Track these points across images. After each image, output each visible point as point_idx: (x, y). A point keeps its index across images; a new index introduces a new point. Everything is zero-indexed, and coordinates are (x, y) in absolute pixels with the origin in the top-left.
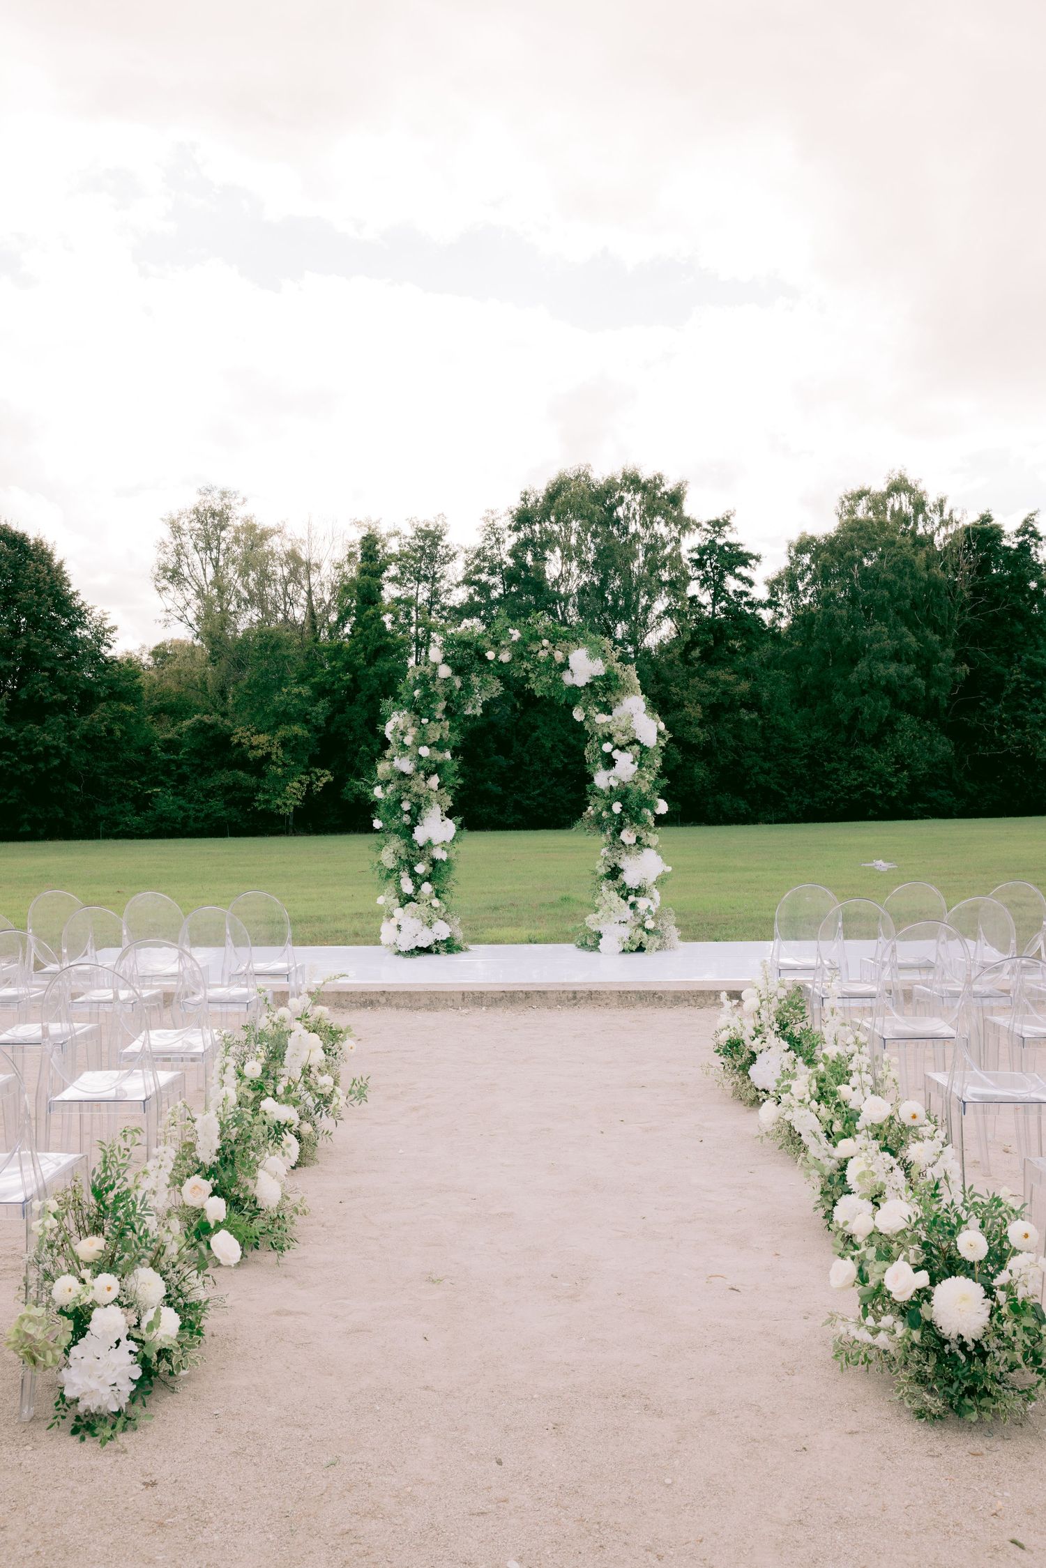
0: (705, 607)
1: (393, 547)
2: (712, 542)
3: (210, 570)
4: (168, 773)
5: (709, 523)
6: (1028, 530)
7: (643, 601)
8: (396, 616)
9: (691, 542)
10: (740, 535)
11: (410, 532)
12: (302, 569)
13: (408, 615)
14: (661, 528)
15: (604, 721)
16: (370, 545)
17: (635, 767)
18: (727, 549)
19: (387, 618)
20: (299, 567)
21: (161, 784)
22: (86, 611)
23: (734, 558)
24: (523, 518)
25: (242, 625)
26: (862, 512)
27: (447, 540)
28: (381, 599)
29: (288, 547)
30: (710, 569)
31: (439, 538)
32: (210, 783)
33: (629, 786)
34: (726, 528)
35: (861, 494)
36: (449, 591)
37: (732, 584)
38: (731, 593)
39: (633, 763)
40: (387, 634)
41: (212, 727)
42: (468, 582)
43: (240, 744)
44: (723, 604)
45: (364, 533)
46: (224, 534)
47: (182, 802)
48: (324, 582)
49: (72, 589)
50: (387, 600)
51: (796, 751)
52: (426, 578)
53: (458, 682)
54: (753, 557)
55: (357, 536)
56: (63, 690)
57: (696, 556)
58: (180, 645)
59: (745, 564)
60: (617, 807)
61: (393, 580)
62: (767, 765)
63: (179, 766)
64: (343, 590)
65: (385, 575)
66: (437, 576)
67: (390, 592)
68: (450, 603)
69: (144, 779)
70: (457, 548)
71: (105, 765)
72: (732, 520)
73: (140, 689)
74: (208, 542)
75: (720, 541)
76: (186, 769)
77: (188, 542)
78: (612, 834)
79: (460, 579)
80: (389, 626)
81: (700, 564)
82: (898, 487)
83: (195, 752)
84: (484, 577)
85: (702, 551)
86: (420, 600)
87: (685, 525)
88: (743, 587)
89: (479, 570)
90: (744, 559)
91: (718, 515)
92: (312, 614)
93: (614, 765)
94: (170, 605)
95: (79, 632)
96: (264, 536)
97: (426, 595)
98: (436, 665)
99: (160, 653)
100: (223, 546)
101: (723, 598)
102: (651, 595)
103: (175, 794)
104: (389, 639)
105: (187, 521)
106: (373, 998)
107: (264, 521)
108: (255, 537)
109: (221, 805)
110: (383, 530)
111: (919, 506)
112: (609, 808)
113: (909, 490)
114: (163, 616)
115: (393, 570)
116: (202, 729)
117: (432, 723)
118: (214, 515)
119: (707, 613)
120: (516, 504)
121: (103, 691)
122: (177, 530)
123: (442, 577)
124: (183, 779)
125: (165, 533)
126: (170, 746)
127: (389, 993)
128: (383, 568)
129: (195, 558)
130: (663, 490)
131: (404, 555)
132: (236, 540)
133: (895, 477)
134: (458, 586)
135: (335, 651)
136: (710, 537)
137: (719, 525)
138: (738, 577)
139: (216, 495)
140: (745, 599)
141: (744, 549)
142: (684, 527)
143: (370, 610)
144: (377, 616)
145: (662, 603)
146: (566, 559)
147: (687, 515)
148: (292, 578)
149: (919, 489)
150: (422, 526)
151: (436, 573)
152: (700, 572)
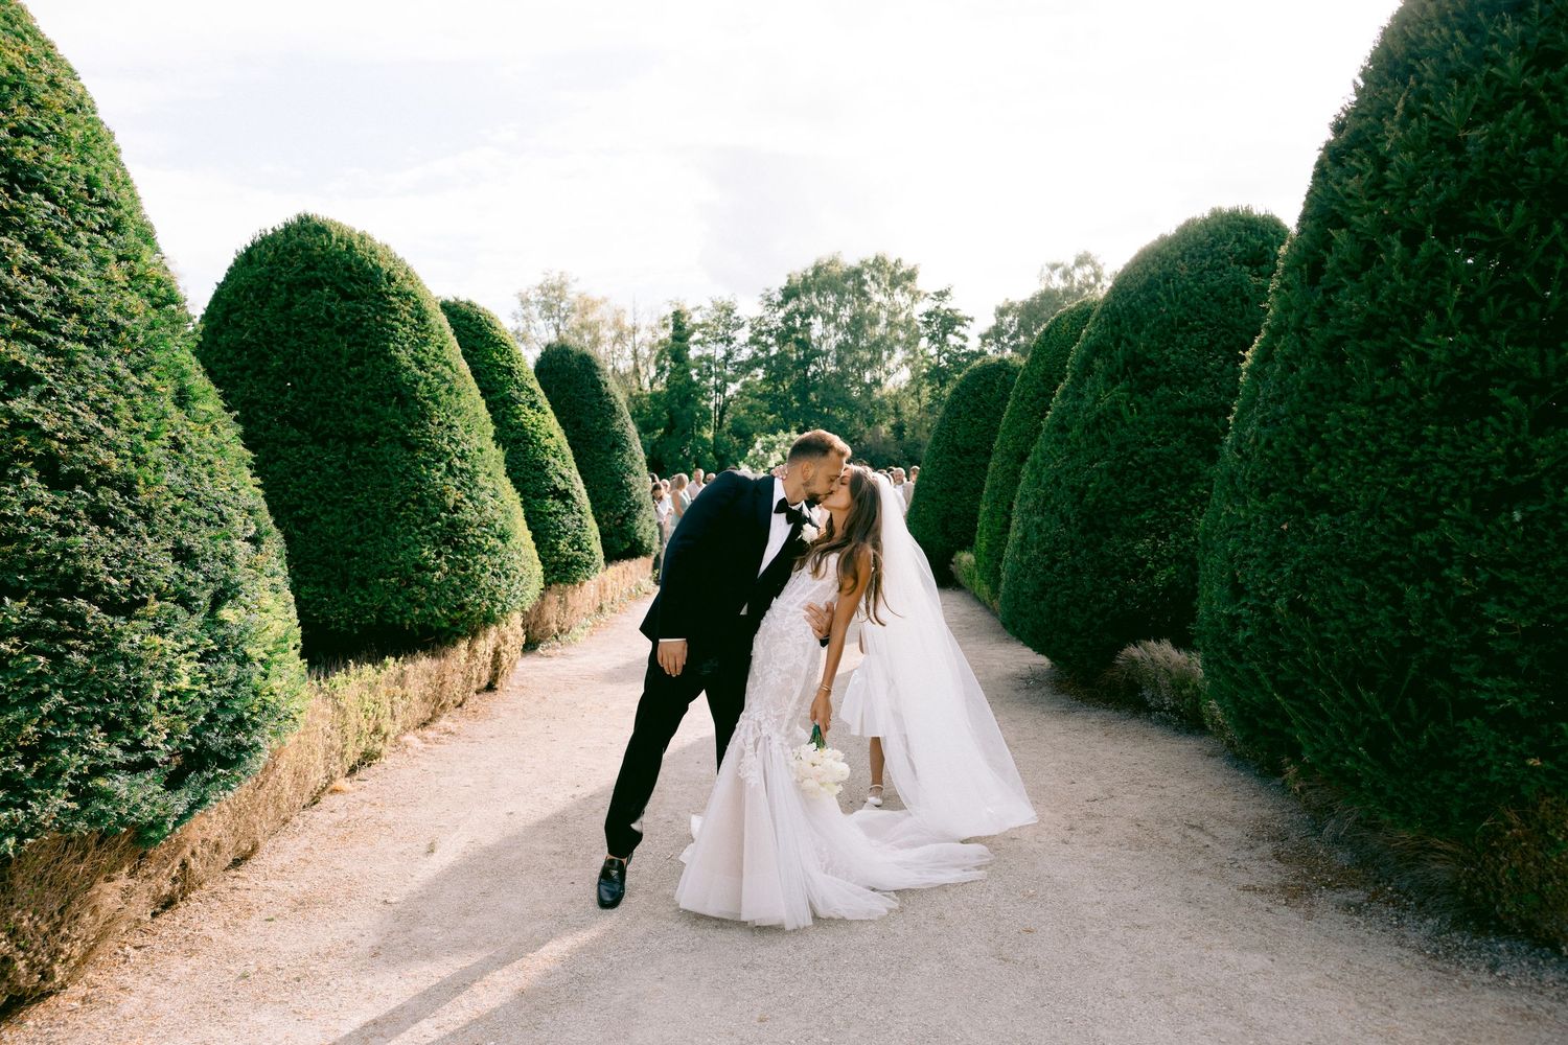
0: (932, 358)
1: (697, 319)
2: (938, 307)
5: (934, 294)
7: (885, 354)
8: (700, 371)
9: (925, 306)
10: (956, 303)
11: (708, 305)
12: (628, 334)
13: (709, 368)
14: (901, 299)
16: (678, 315)
18: (948, 313)
19: (694, 372)
20: (624, 330)
23: (954, 321)
24: (790, 293)
26: (1058, 283)
27: (738, 312)
28: (689, 358)
29: (614, 315)
30: (935, 329)
31: (732, 311)
34: (947, 297)
35: (1054, 267)
36: (739, 350)
37: (952, 340)
38: (952, 347)
40: (694, 384)
42: (753, 342)
44: (946, 355)
45: (675, 308)
46: (563, 305)
48: (645, 344)
50: (693, 359)
52: (722, 340)
54: (967, 319)
55: (670, 312)
57: (925, 319)
59: (963, 325)
61: (695, 343)
64: (660, 352)
65: (691, 339)
66: (731, 339)
67: (694, 352)
68: (739, 359)
70: (744, 318)
72: (952, 292)
74: (549, 310)
75: (944, 307)
77: (535, 311)
79: (748, 340)
80: (695, 378)
81: (928, 324)
82: (1081, 261)
84: (763, 338)
85: (929, 315)
86: (717, 358)
88: (961, 342)
89: (761, 333)
90: (959, 321)
91: (943, 288)
92: (635, 368)
96: (595, 305)
97: (723, 353)
100: (563, 314)
101: (946, 351)
102: (892, 350)
104: (696, 388)
105: (534, 295)
107: (596, 294)
108: (587, 306)
110: (688, 307)
111: (1098, 277)
113: (1093, 264)
115: (697, 336)
118: (554, 289)
119: (934, 361)
120: (783, 283)
123: (734, 340)
128: (691, 333)
130: (902, 270)
131: (706, 324)
132: (573, 309)
133: (1081, 253)
134: (745, 346)
135: (655, 397)
136: (937, 303)
137: (942, 295)
138: (956, 334)
139: (557, 275)
140: (963, 351)
141: (959, 313)
142: (915, 296)
143: (682, 368)
144: (686, 371)
145: (900, 354)
146: (826, 324)
147: (918, 289)
148: (620, 338)
149: (1099, 262)
150: (718, 302)
151: (730, 337)
152: (928, 331)
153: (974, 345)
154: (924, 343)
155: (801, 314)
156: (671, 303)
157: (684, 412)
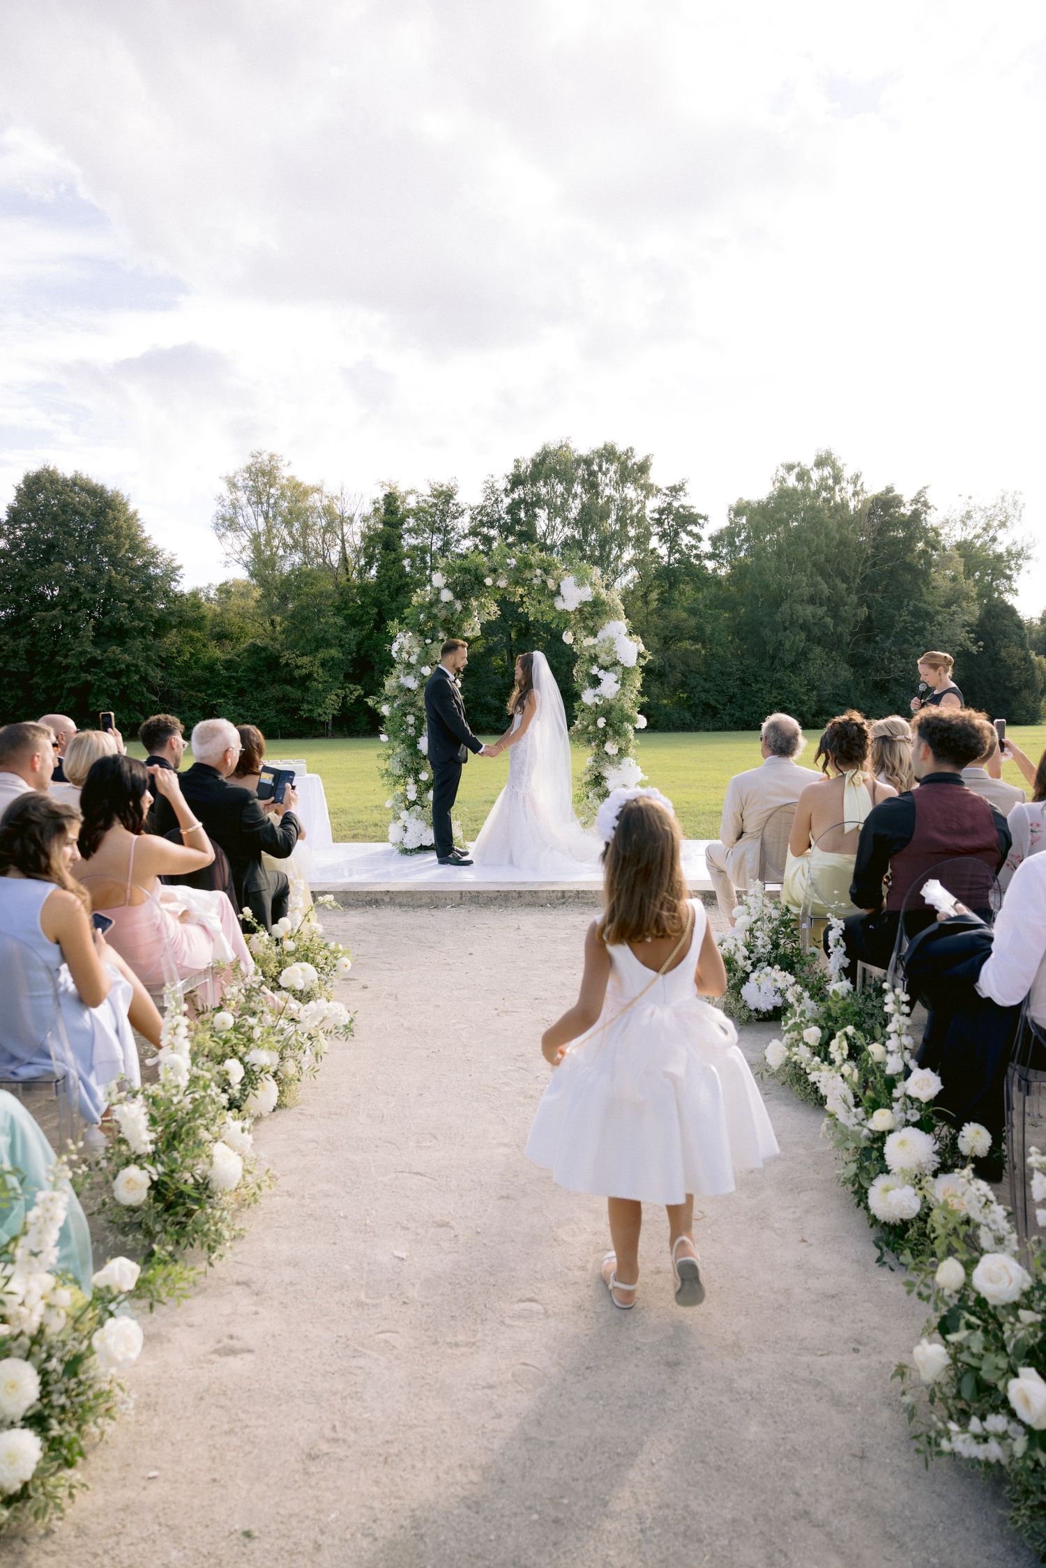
0: (662, 558)
1: (412, 502)
2: (670, 504)
3: (261, 520)
4: (228, 687)
5: (668, 489)
6: (920, 500)
7: (615, 551)
8: (413, 561)
9: (653, 503)
10: (692, 500)
11: (427, 491)
12: (337, 521)
13: (423, 559)
14: (630, 492)
15: (590, 643)
16: (390, 499)
17: (618, 686)
18: (681, 510)
19: (406, 562)
20: (334, 522)
21: (224, 696)
22: (158, 553)
23: (687, 519)
24: (516, 481)
25: (287, 568)
26: (792, 481)
27: (458, 498)
28: (402, 547)
29: (326, 502)
30: (667, 527)
31: (451, 497)
32: (263, 696)
33: (613, 702)
34: (682, 493)
35: (790, 468)
36: (458, 541)
37: (685, 539)
38: (683, 547)
39: (617, 682)
40: (407, 575)
41: (264, 649)
42: (474, 533)
43: (287, 665)
44: (677, 555)
45: (387, 490)
46: (272, 491)
47: (242, 711)
48: (354, 534)
49: (145, 535)
50: (405, 549)
51: (730, 674)
52: (439, 530)
53: (458, 606)
54: (702, 517)
55: (381, 496)
56: (140, 620)
57: (656, 516)
58: (236, 583)
59: (696, 523)
60: (601, 722)
61: (409, 531)
62: (707, 685)
63: (238, 680)
64: (370, 539)
65: (405, 526)
66: (449, 528)
67: (409, 541)
68: (459, 551)
69: (209, 692)
70: (464, 506)
71: (177, 680)
72: (686, 486)
73: (203, 618)
74: (258, 496)
75: (676, 504)
76: (244, 684)
77: (243, 496)
78: (598, 746)
79: (467, 531)
80: (408, 569)
81: (659, 522)
82: (820, 463)
83: (251, 669)
84: (485, 530)
85: (661, 512)
86: (434, 548)
87: (649, 490)
88: (693, 542)
89: (482, 524)
90: (692, 518)
91: (675, 481)
92: (344, 559)
93: (599, 684)
94: (229, 550)
95: (152, 571)
96: (306, 493)
97: (440, 544)
98: (438, 590)
99: (224, 590)
100: (272, 501)
101: (677, 551)
102: (621, 547)
103: (235, 704)
104: (408, 580)
105: (241, 479)
106: (378, 897)
107: (307, 480)
108: (299, 492)
109: (273, 713)
110: (402, 489)
111: (837, 479)
112: (595, 723)
113: (831, 464)
114: (224, 558)
115: (411, 522)
116: (255, 650)
118: (264, 474)
119: (664, 562)
120: (510, 469)
121: (174, 620)
122: (233, 485)
123: (453, 529)
124: (242, 692)
125: (223, 489)
126: (229, 665)
127: (393, 892)
128: (402, 522)
129: (249, 510)
130: (633, 461)
131: (421, 510)
132: (283, 495)
133: (821, 455)
134: (465, 537)
135: (364, 589)
136: (668, 500)
137: (675, 490)
138: (690, 533)
139: (266, 457)
140: (694, 552)
141: (694, 511)
142: (648, 492)
143: (392, 556)
144: (398, 560)
145: (629, 554)
146: (552, 516)
147: (651, 481)
148: (329, 528)
149: (839, 464)
150: (436, 486)
151: (447, 526)
152: (660, 529)
153: (707, 546)
154: (654, 542)
155: (526, 504)
156: (383, 485)
157: (394, 605)
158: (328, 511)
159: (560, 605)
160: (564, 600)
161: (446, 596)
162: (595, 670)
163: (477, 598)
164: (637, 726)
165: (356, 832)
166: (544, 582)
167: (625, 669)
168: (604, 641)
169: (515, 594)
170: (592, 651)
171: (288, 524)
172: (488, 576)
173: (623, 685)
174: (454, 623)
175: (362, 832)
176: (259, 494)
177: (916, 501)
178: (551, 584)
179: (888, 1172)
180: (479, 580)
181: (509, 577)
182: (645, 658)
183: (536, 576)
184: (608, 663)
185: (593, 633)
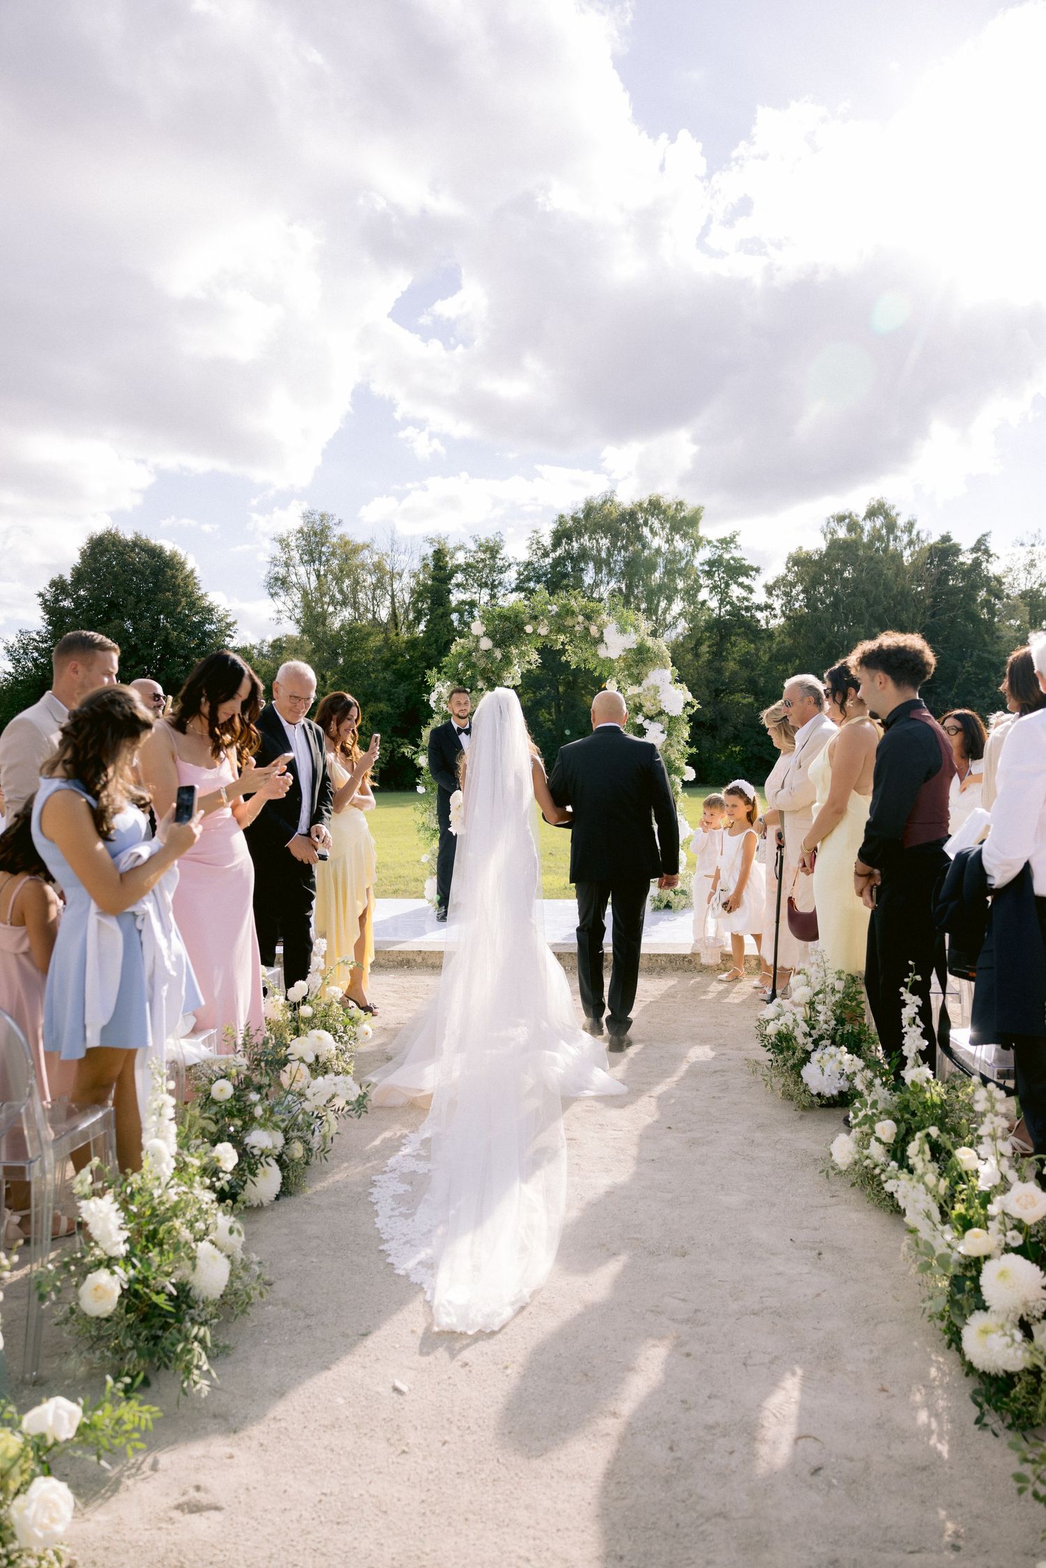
0: (713, 610)
1: (460, 558)
2: (720, 556)
3: (313, 578)
5: (718, 541)
6: (980, 547)
7: (663, 604)
8: (462, 615)
9: (704, 554)
10: (745, 552)
11: (473, 547)
12: (387, 578)
13: (472, 613)
14: (679, 544)
15: (635, 693)
16: (439, 555)
17: (664, 737)
18: (732, 562)
19: (455, 616)
20: (384, 577)
22: (213, 609)
23: (737, 570)
24: (562, 536)
25: (337, 625)
26: (842, 533)
27: (503, 553)
28: (449, 602)
29: (376, 558)
30: (717, 579)
31: (497, 552)
34: (732, 545)
35: (841, 519)
36: (504, 595)
37: (736, 591)
38: (734, 599)
39: (663, 732)
40: (454, 629)
42: (518, 588)
45: (437, 546)
46: (324, 549)
48: (404, 588)
49: (200, 593)
50: (454, 604)
52: (486, 585)
53: (498, 654)
54: (753, 569)
55: (430, 551)
57: (707, 568)
58: (290, 639)
59: (747, 576)
61: (458, 585)
64: (419, 594)
65: (453, 581)
66: (496, 583)
67: (457, 596)
70: (512, 560)
72: (737, 539)
74: (310, 555)
75: (727, 556)
77: (296, 555)
79: (513, 586)
80: (456, 624)
81: (709, 574)
82: (873, 512)
84: (532, 585)
85: (711, 563)
86: (482, 603)
87: (698, 542)
88: (744, 594)
89: (529, 579)
90: (744, 570)
91: (726, 534)
92: (394, 615)
93: (645, 733)
94: (281, 607)
95: (208, 627)
96: (356, 550)
97: (487, 598)
98: (477, 638)
99: (277, 645)
100: (324, 558)
101: (728, 603)
102: (670, 600)
104: (453, 632)
105: (294, 538)
106: (410, 957)
107: (357, 537)
108: (349, 551)
110: (451, 545)
111: (891, 526)
113: (886, 515)
114: (275, 615)
115: (459, 578)
117: (474, 692)
118: (316, 533)
119: (714, 615)
122: (284, 543)
123: (499, 584)
125: (276, 549)
127: (425, 952)
128: (450, 577)
129: (302, 569)
130: (682, 514)
131: (468, 565)
132: (333, 554)
133: (873, 505)
134: (511, 591)
135: (413, 644)
136: (719, 552)
137: (726, 543)
138: (741, 585)
139: (318, 519)
140: (746, 603)
141: (746, 563)
142: (697, 544)
143: (441, 610)
144: (447, 614)
145: (678, 606)
146: (598, 570)
147: (701, 534)
148: (379, 585)
149: (893, 513)
150: (483, 541)
151: (494, 581)
152: (710, 582)
153: (760, 597)
155: (572, 559)
158: (378, 567)
159: (602, 652)
160: (607, 648)
161: (486, 644)
162: (639, 720)
163: (517, 647)
164: (686, 779)
165: (396, 887)
166: (587, 629)
167: (671, 718)
168: (648, 689)
169: (556, 640)
170: (637, 700)
171: (339, 580)
172: (529, 623)
173: (669, 735)
174: (493, 672)
175: (403, 887)
176: (311, 553)
177: (975, 549)
178: (594, 630)
179: (986, 1309)
180: (520, 628)
181: (550, 624)
182: (693, 707)
183: (578, 623)
184: (653, 713)
185: (638, 681)
